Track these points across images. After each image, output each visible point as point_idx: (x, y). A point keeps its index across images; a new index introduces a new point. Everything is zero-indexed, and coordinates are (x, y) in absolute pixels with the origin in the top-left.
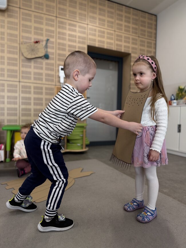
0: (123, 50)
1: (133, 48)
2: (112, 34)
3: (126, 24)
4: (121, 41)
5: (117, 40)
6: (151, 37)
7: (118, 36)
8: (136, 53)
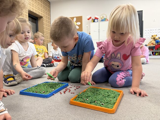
0: (40, 15)
1: (44, 15)
2: (36, 6)
3: (41, 3)
4: (39, 10)
5: (38, 10)
6: (49, 11)
7: (38, 8)
8: (44, 17)
